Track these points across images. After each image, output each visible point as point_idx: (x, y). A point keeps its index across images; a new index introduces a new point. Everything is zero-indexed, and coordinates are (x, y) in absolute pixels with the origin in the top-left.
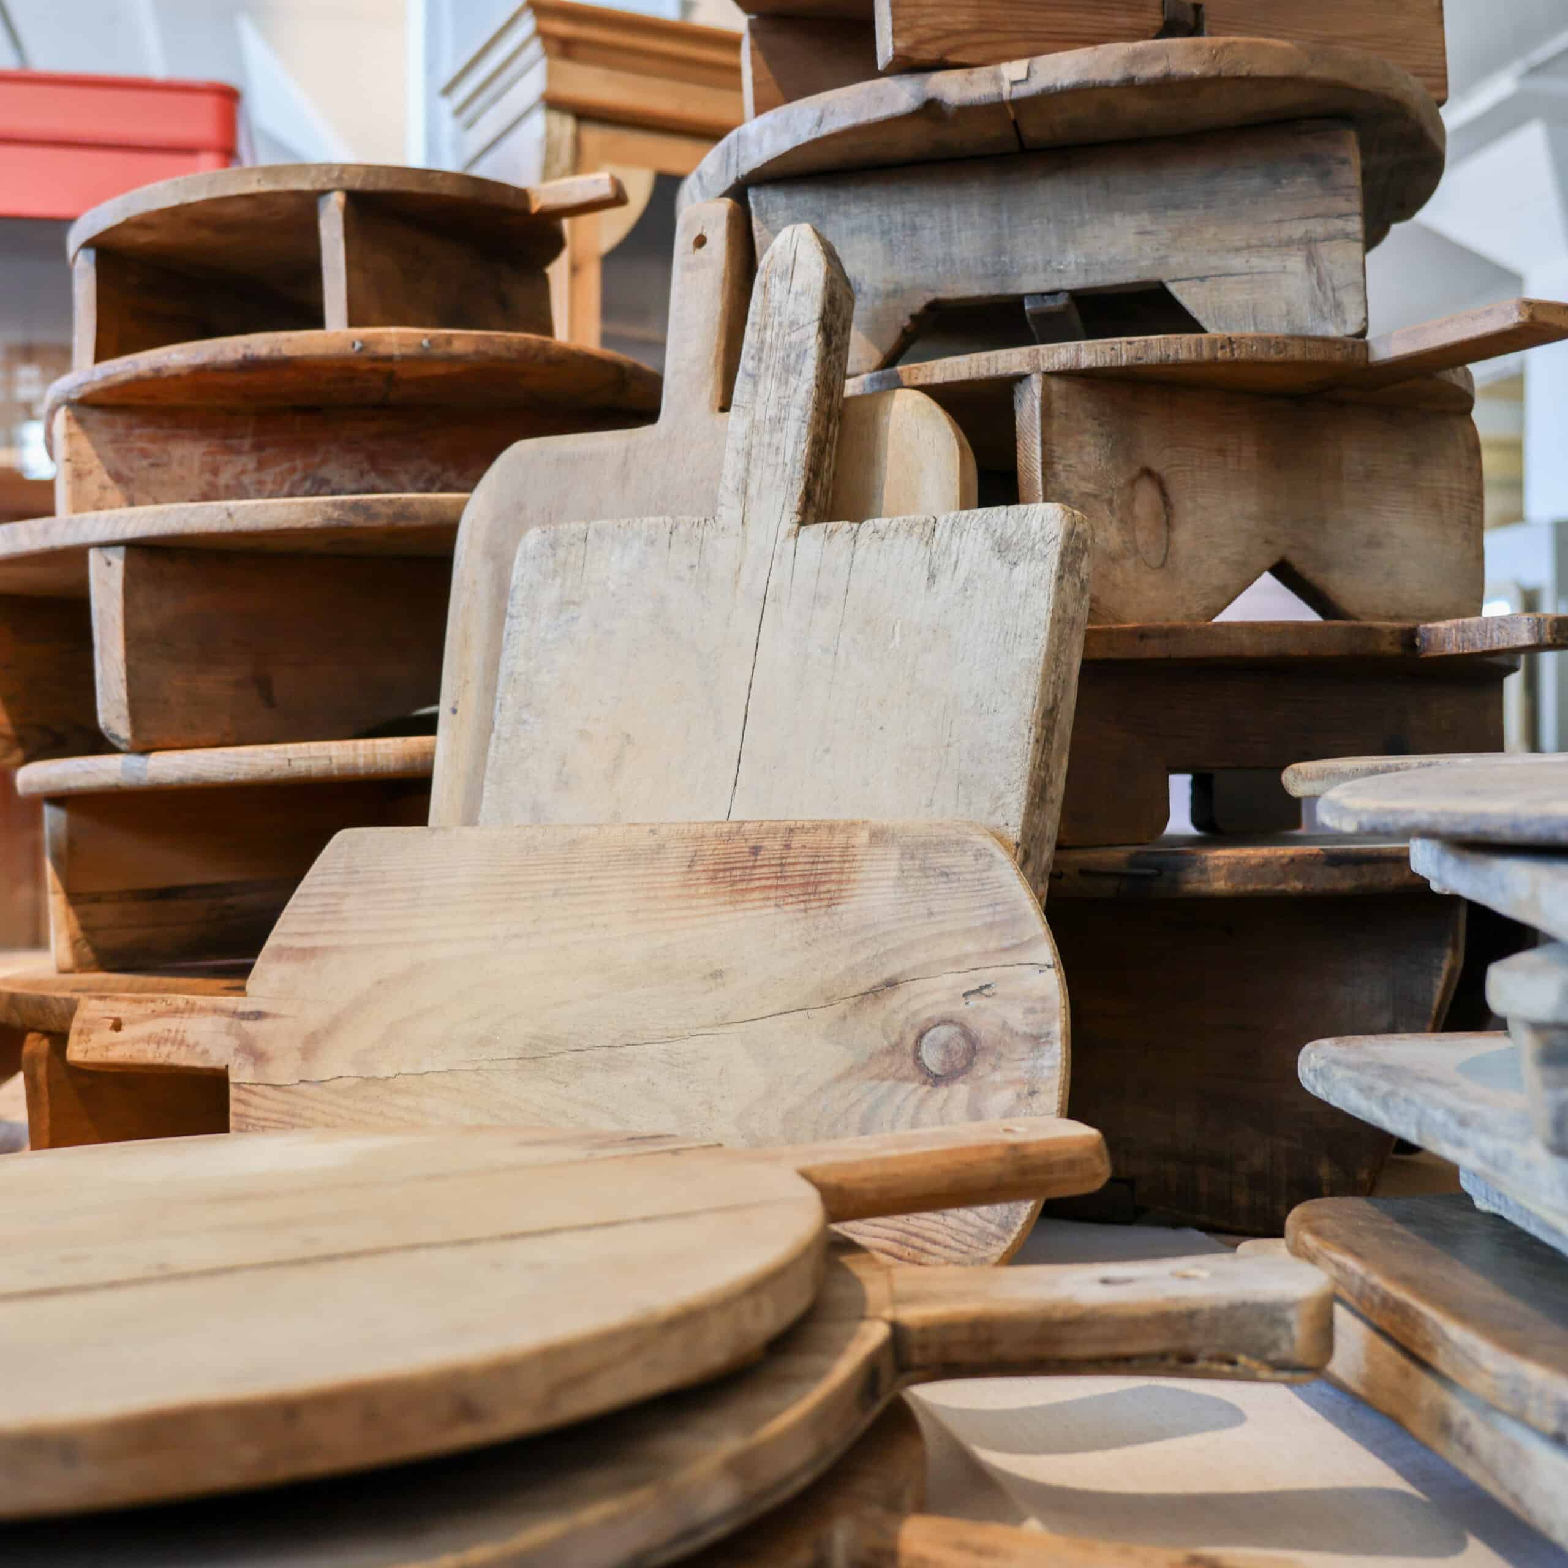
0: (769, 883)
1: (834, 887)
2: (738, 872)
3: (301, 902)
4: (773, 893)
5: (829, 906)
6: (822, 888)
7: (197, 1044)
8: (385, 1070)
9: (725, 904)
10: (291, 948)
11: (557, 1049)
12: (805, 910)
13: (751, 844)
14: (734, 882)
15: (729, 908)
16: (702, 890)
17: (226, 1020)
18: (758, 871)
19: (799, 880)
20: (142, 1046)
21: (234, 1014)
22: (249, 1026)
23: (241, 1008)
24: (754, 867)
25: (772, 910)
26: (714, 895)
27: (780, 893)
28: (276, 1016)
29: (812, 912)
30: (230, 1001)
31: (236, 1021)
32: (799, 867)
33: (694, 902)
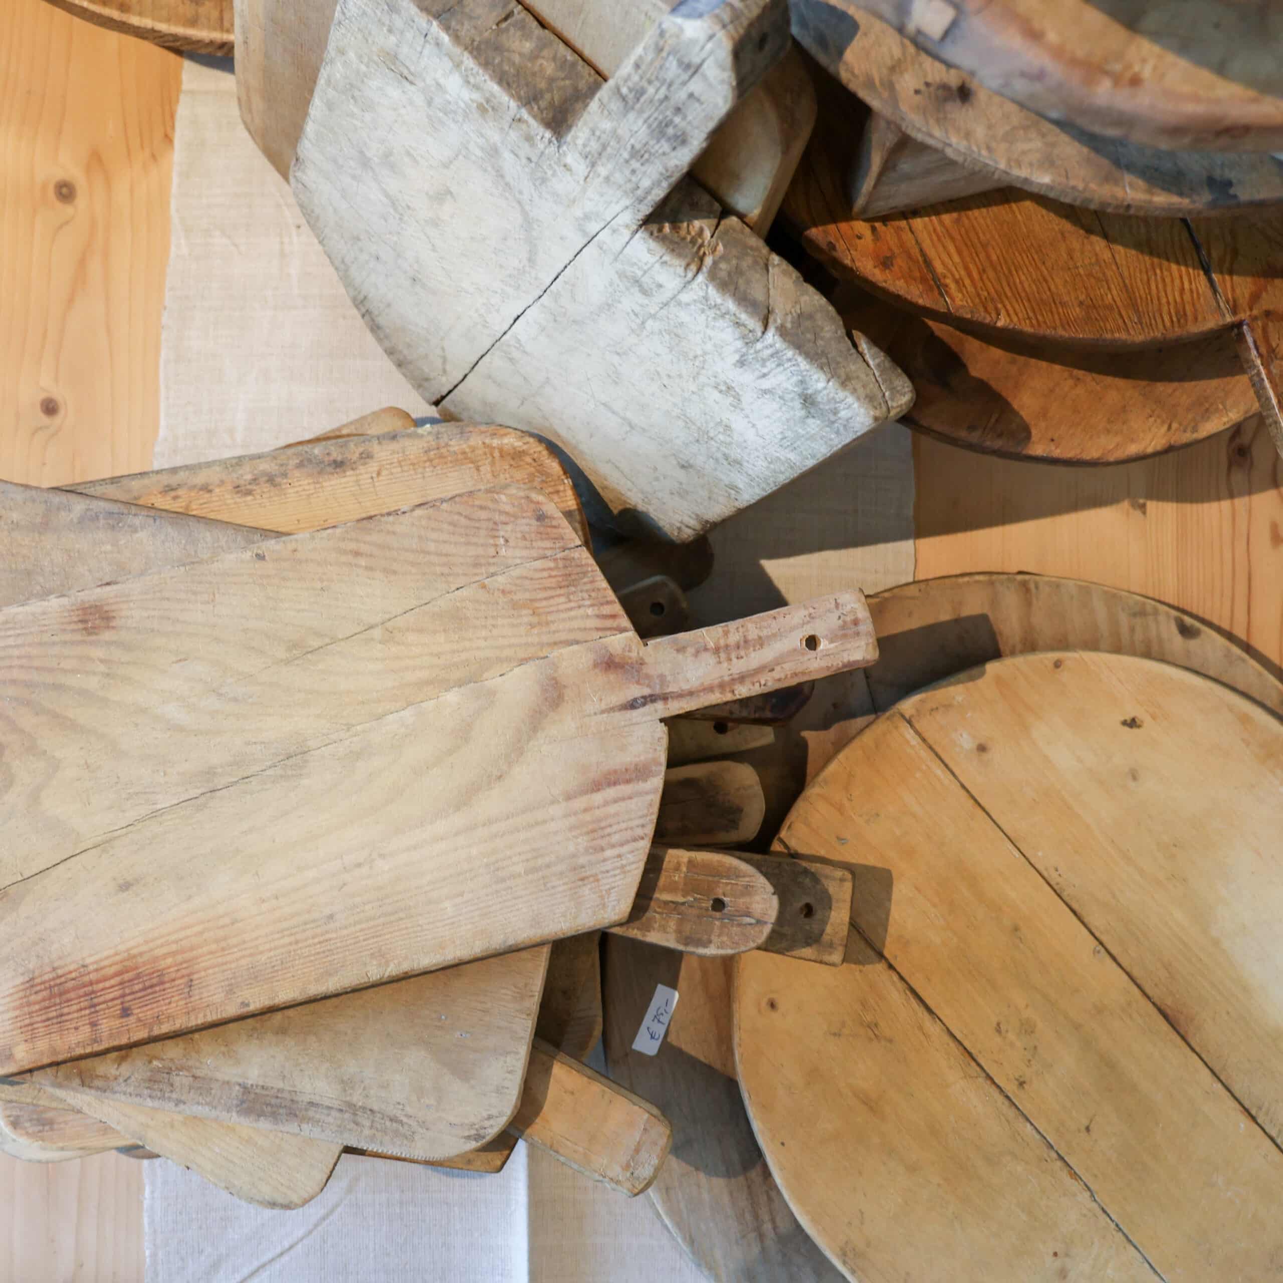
0: (101, 986)
1: (33, 998)
2: (137, 988)
3: (640, 832)
4: (93, 977)
5: (32, 979)
6: (45, 994)
7: (697, 653)
8: (452, 697)
9: (141, 954)
10: (628, 781)
11: (270, 772)
12: (54, 969)
13: (132, 1019)
14: (138, 976)
15: (134, 952)
16: (169, 961)
17: (672, 688)
18: (117, 994)
19: (72, 995)
20: (765, 633)
21: (665, 698)
22: (637, 691)
23: (659, 705)
24: (123, 996)
25: (88, 961)
26: (156, 959)
27: (86, 979)
28: (612, 709)
29: (48, 969)
30: (676, 707)
31: (657, 690)
32: (75, 1008)
33: (174, 947)
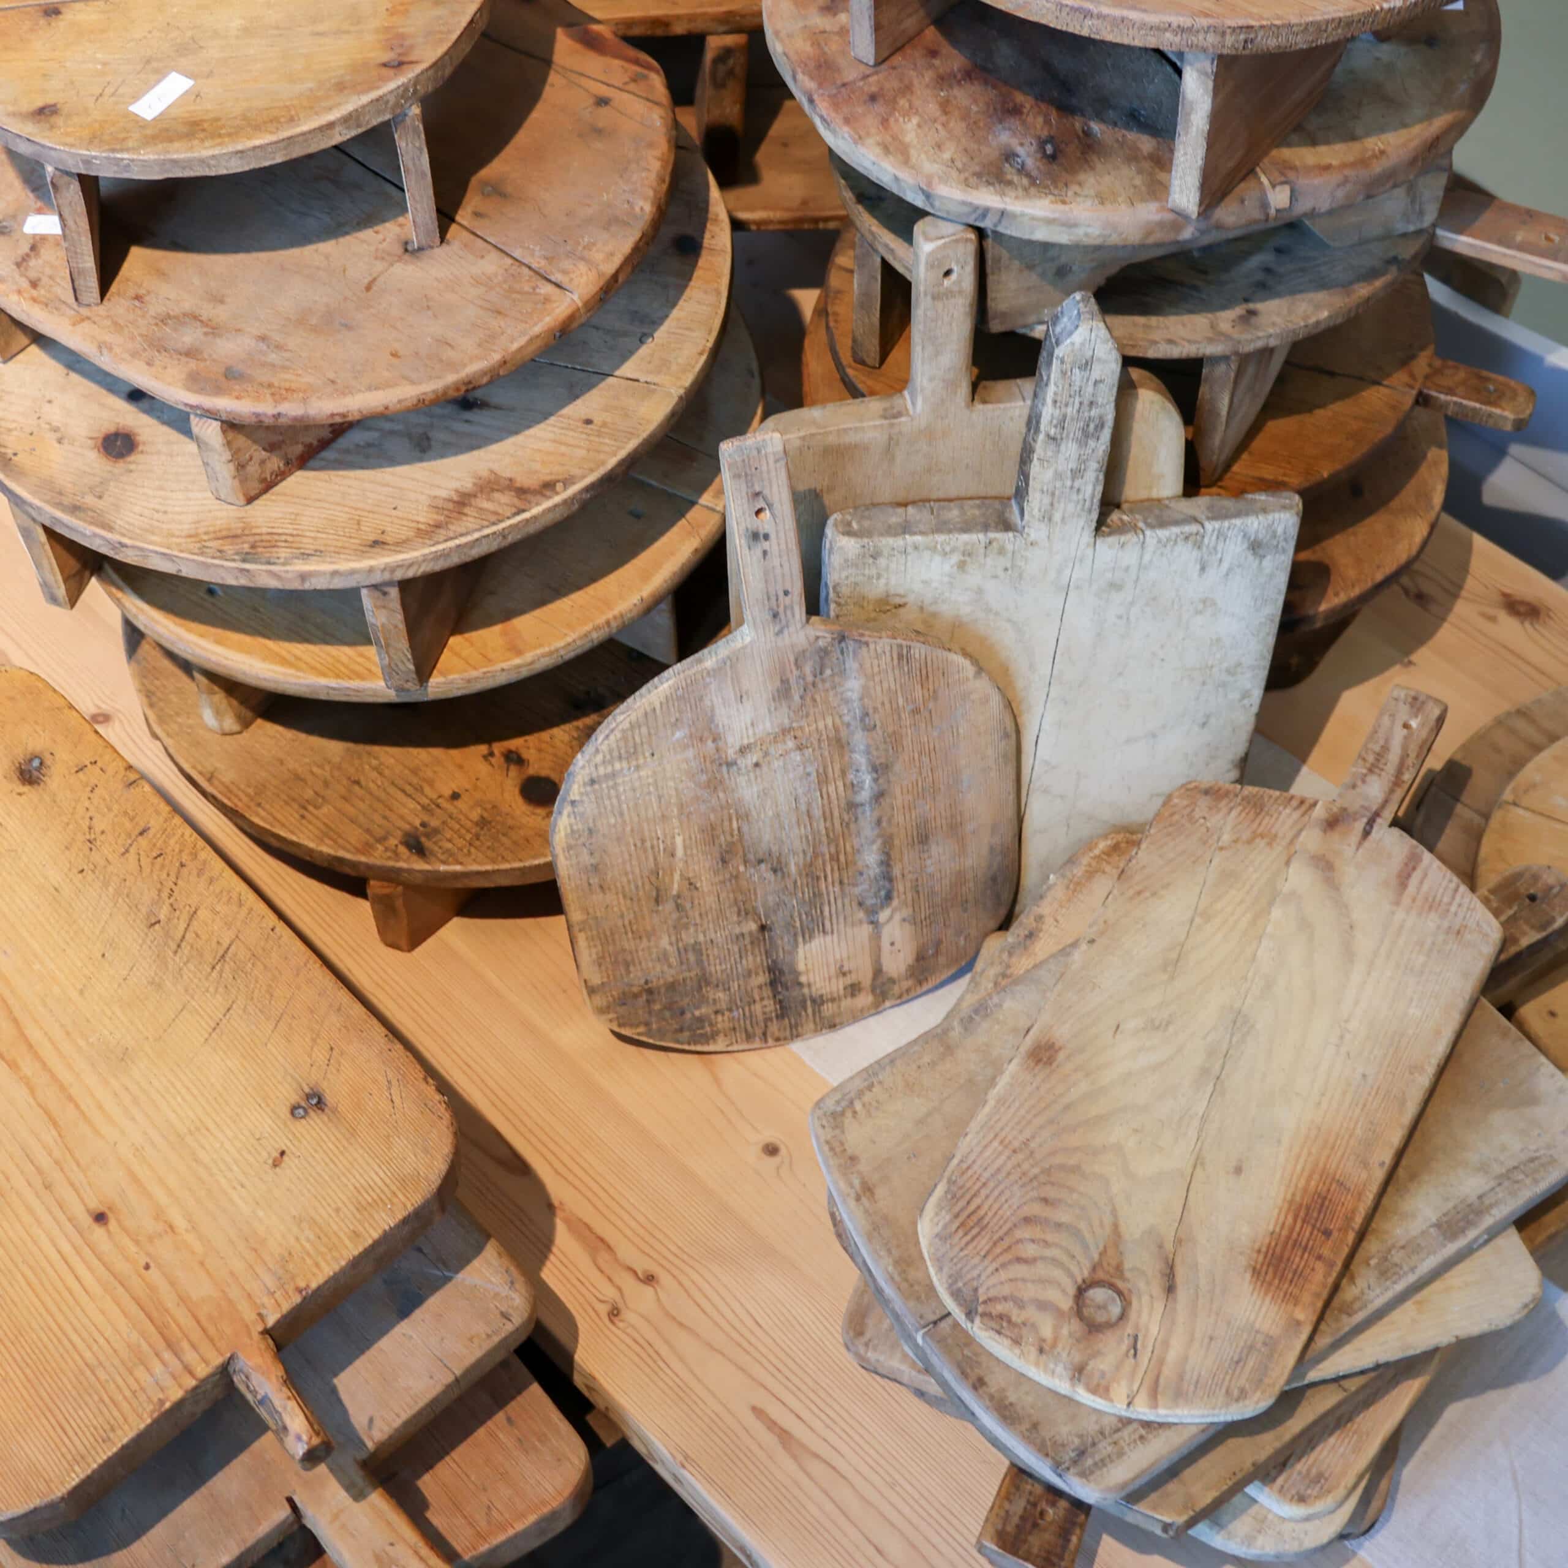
0: (1295, 1235)
1: (1268, 1278)
2: (1315, 1215)
3: (1453, 886)
4: (1285, 1233)
5: (1254, 1269)
6: (1271, 1270)
7: (1364, 781)
8: (1276, 913)
9: (1294, 1195)
10: (1414, 869)
11: (1235, 1039)
12: (1259, 1251)
13: (1335, 1234)
14: (1308, 1208)
15: (1289, 1197)
16: (1313, 1183)
17: (1374, 808)
18: (1309, 1228)
19: (1286, 1254)
20: (1382, 742)
21: (1377, 814)
22: (1360, 825)
23: (1379, 821)
24: (1314, 1227)
25: (1271, 1228)
26: (1305, 1190)
27: (1283, 1239)
28: (1360, 844)
29: (1255, 1255)
30: (1388, 815)
31: (1369, 814)
32: (1297, 1259)
33: (1306, 1174)
